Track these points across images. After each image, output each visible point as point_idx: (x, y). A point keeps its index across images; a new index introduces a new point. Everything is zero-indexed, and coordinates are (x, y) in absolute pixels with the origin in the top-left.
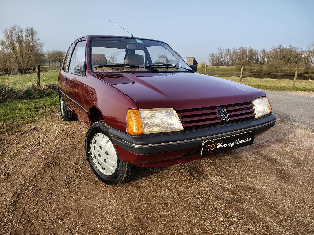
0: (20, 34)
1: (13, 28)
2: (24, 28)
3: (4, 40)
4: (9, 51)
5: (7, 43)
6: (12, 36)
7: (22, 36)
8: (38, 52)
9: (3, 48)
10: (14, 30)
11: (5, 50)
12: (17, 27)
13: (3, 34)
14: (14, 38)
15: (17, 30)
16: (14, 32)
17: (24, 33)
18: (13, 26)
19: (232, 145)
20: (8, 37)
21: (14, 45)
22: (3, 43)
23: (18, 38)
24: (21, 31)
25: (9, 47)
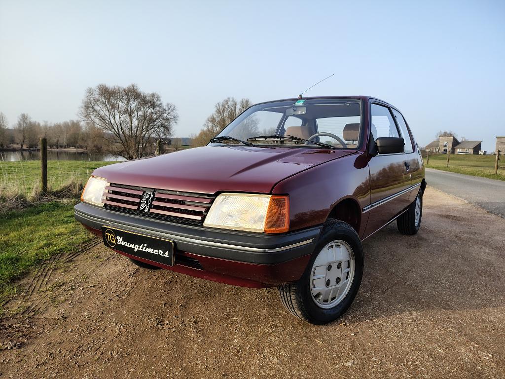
0: (233, 109)
1: (227, 101)
2: (238, 100)
3: (215, 116)
4: (218, 130)
5: (217, 119)
6: (223, 111)
7: (235, 110)
8: (253, 131)
9: (212, 127)
10: (227, 104)
11: (214, 128)
12: (231, 100)
13: (215, 109)
14: (226, 114)
15: (230, 103)
16: (227, 107)
17: (238, 107)
18: (227, 99)
19: (136, 248)
20: (220, 112)
21: (225, 122)
22: (213, 120)
23: (231, 113)
24: (235, 104)
25: (220, 125)
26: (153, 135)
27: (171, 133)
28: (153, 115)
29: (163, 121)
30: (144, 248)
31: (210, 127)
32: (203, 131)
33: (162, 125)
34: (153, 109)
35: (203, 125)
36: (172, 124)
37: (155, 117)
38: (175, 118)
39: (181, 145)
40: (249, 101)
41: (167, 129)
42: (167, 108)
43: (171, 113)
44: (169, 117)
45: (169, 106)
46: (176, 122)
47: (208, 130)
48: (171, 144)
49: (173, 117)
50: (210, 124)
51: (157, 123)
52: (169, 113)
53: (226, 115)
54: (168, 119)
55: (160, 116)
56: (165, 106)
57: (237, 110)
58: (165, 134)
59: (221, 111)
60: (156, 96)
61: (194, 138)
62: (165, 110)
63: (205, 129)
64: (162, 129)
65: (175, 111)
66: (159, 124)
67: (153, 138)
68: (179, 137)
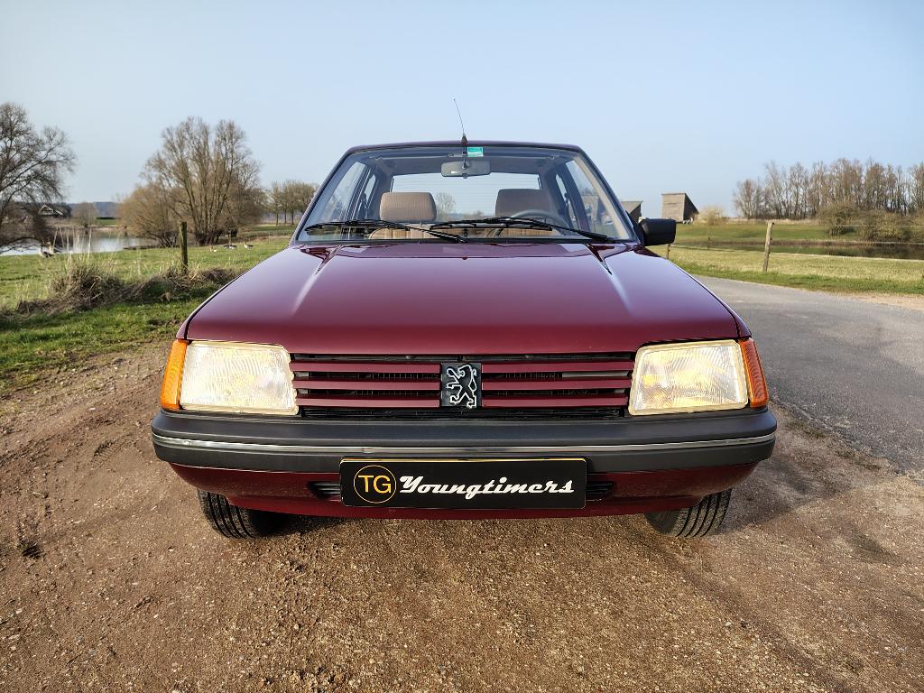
0: (202, 141)
1: (187, 124)
2: (213, 124)
3: (163, 157)
4: (173, 186)
5: (170, 163)
6: (181, 145)
7: (206, 143)
8: (247, 187)
9: (160, 178)
10: (188, 129)
11: (165, 182)
12: (196, 122)
13: (162, 141)
14: (188, 151)
15: (195, 128)
16: (187, 136)
17: (213, 138)
18: (185, 120)
19: (472, 492)
20: (174, 147)
21: (187, 168)
22: (160, 164)
23: (198, 150)
24: (205, 132)
25: (175, 173)
26: (17, 198)
27: (61, 192)
28: (13, 153)
29: (38, 167)
30: (500, 486)
31: (154, 180)
32: (140, 188)
33: (37, 175)
34: (11, 139)
35: (140, 176)
36: (62, 172)
37: (16, 157)
38: (67, 159)
39: (95, 218)
40: (236, 125)
41: (50, 184)
42: (45, 139)
43: (58, 149)
44: (53, 157)
45: (50, 134)
46: (70, 169)
47: (151, 185)
48: (70, 216)
49: (62, 158)
50: (155, 174)
51: (25, 170)
52: (51, 150)
53: (188, 153)
54: (50, 163)
55: (30, 156)
56: (38, 132)
57: (210, 144)
58: (47, 195)
59: (176, 146)
60: (14, 111)
61: (122, 201)
62: (39, 142)
63: (144, 183)
64: (36, 186)
65: (65, 146)
66: (29, 172)
67: (18, 203)
68: (90, 201)
